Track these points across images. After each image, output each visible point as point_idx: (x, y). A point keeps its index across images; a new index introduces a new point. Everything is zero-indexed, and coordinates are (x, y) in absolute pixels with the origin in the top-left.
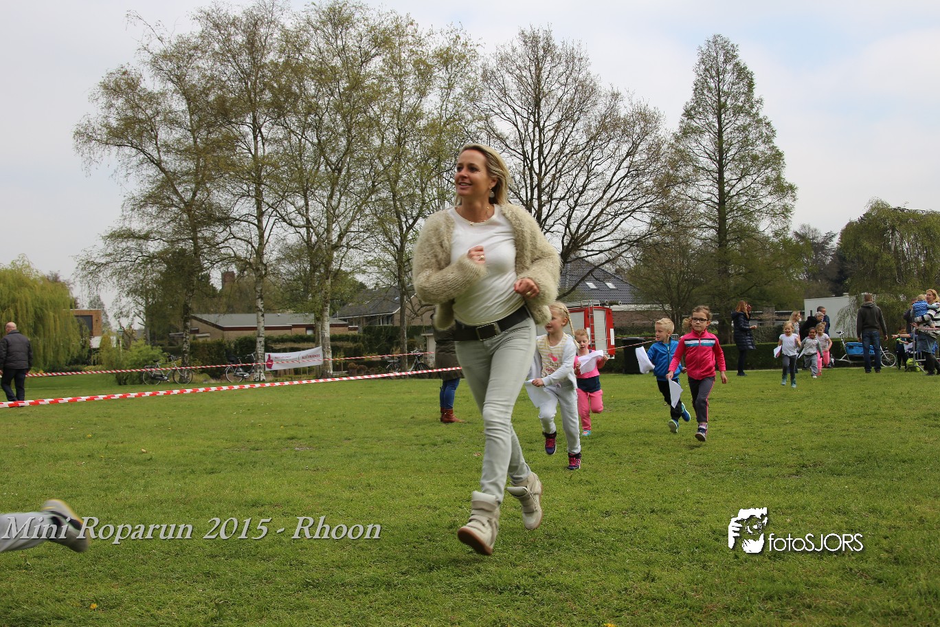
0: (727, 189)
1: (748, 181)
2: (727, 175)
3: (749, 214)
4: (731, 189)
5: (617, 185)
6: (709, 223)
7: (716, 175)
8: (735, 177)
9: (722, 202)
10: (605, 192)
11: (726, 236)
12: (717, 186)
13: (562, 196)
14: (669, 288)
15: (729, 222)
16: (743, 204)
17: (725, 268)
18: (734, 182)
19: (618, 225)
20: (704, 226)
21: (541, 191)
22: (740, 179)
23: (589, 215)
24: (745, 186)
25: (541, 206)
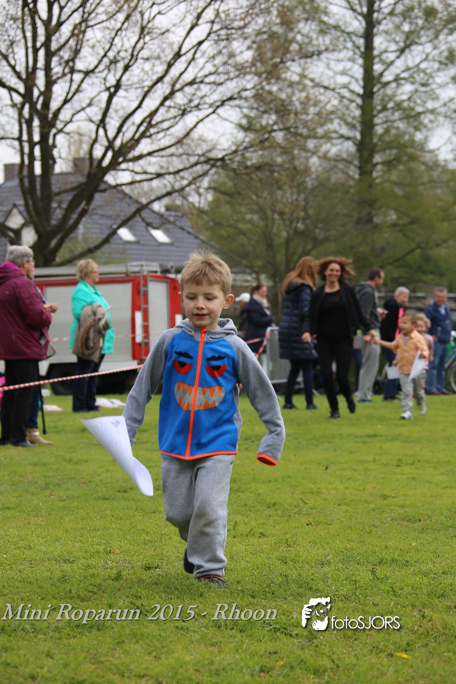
0: (378, 68)
1: (414, 56)
2: (379, 42)
3: (412, 117)
4: (385, 70)
5: (190, 55)
6: (344, 131)
7: (361, 42)
8: (393, 47)
9: (368, 95)
10: (170, 65)
11: (371, 156)
12: (360, 61)
13: (91, 67)
14: (270, 246)
15: (379, 130)
16: (405, 97)
17: (369, 214)
18: (392, 56)
19: (191, 130)
20: (334, 135)
21: (49, 55)
22: (402, 51)
23: (139, 106)
24: (411, 64)
25: (50, 83)
